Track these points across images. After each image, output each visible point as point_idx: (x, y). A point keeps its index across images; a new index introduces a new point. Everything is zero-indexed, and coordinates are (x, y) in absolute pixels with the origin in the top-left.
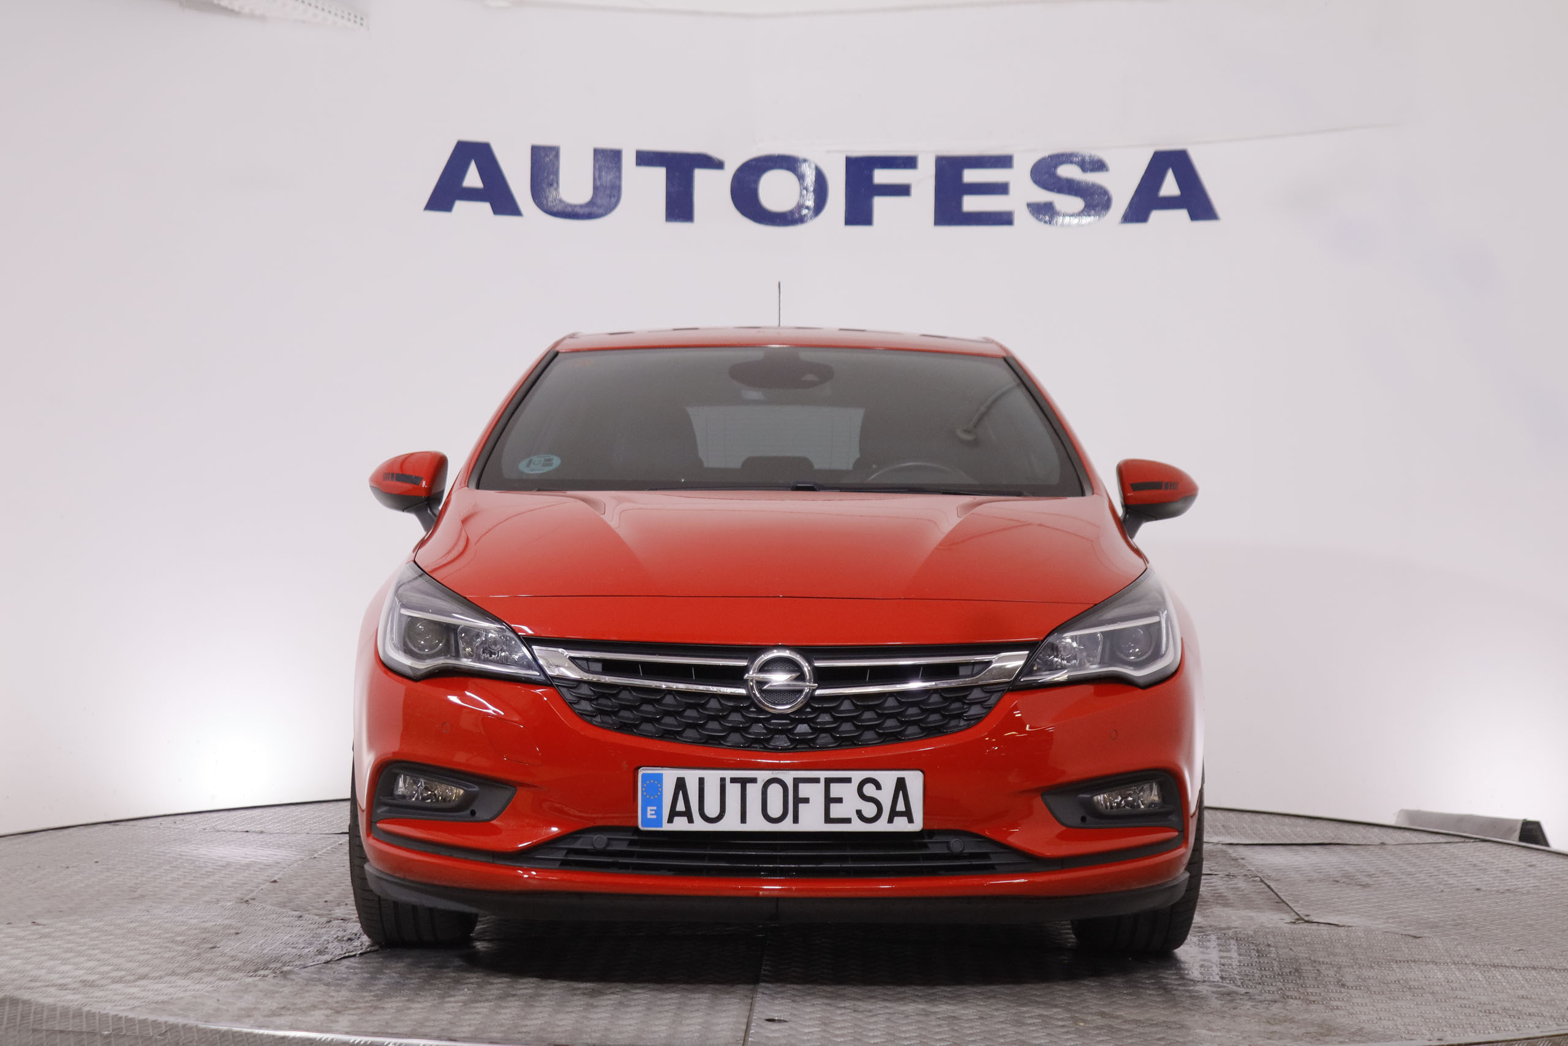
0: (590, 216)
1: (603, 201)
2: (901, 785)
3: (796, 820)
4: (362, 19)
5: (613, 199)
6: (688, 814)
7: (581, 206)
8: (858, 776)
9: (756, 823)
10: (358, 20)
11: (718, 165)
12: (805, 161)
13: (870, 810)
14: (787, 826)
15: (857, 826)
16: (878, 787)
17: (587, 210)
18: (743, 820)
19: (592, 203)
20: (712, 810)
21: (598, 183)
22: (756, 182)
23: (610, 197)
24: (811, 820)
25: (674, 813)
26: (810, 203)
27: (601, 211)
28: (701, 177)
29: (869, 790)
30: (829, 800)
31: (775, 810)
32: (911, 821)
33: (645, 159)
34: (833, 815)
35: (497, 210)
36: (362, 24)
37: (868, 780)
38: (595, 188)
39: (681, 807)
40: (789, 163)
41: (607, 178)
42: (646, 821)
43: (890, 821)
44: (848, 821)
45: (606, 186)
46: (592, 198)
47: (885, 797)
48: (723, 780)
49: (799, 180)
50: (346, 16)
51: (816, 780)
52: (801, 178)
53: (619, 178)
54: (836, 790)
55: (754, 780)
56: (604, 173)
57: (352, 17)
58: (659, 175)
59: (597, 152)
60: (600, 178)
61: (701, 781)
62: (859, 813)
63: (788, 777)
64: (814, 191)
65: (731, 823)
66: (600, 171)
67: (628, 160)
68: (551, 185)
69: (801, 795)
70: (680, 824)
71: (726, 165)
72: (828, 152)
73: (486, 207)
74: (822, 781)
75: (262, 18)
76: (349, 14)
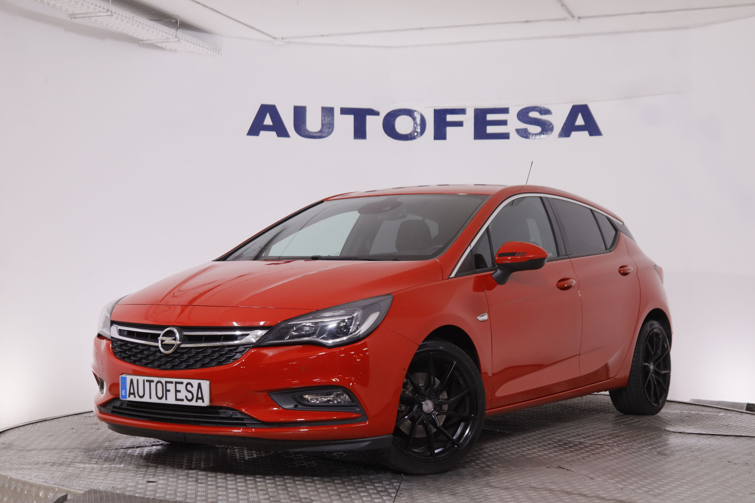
0: (320, 137)
1: (326, 130)
2: (199, 386)
3: (166, 399)
4: (219, 51)
5: (330, 129)
6: (134, 394)
7: (316, 133)
8: (186, 381)
9: (154, 400)
10: (217, 51)
11: (376, 113)
12: (416, 111)
13: (190, 396)
14: (163, 401)
15: (186, 403)
16: (192, 387)
17: (319, 134)
18: (150, 398)
19: (321, 131)
20: (141, 394)
21: (324, 122)
22: (394, 121)
23: (329, 129)
24: (171, 400)
25: (130, 394)
26: (419, 130)
27: (325, 135)
28: (369, 119)
29: (189, 387)
30: (177, 391)
31: (160, 395)
32: (203, 402)
33: (345, 111)
34: (178, 398)
35: (279, 135)
36: (219, 53)
37: (189, 384)
38: (322, 125)
39: (132, 391)
40: (409, 113)
41: (327, 120)
42: (123, 396)
43: (197, 401)
44: (182, 400)
45: (327, 124)
46: (321, 129)
47: (194, 390)
48: (144, 380)
49: (413, 120)
50: (212, 50)
51: (172, 382)
52: (414, 119)
53: (333, 120)
54: (179, 387)
55: (153, 381)
56: (326, 118)
57: (214, 50)
58: (350, 118)
59: (323, 108)
60: (324, 120)
61: (138, 380)
62: (186, 397)
63: (163, 380)
64: (420, 124)
65: (146, 399)
66: (324, 116)
67: (337, 112)
68: (303, 123)
69: (168, 388)
70: (132, 398)
71: (381, 114)
72: (426, 107)
73: (274, 134)
74: (174, 383)
75: (175, 51)
76: (213, 49)
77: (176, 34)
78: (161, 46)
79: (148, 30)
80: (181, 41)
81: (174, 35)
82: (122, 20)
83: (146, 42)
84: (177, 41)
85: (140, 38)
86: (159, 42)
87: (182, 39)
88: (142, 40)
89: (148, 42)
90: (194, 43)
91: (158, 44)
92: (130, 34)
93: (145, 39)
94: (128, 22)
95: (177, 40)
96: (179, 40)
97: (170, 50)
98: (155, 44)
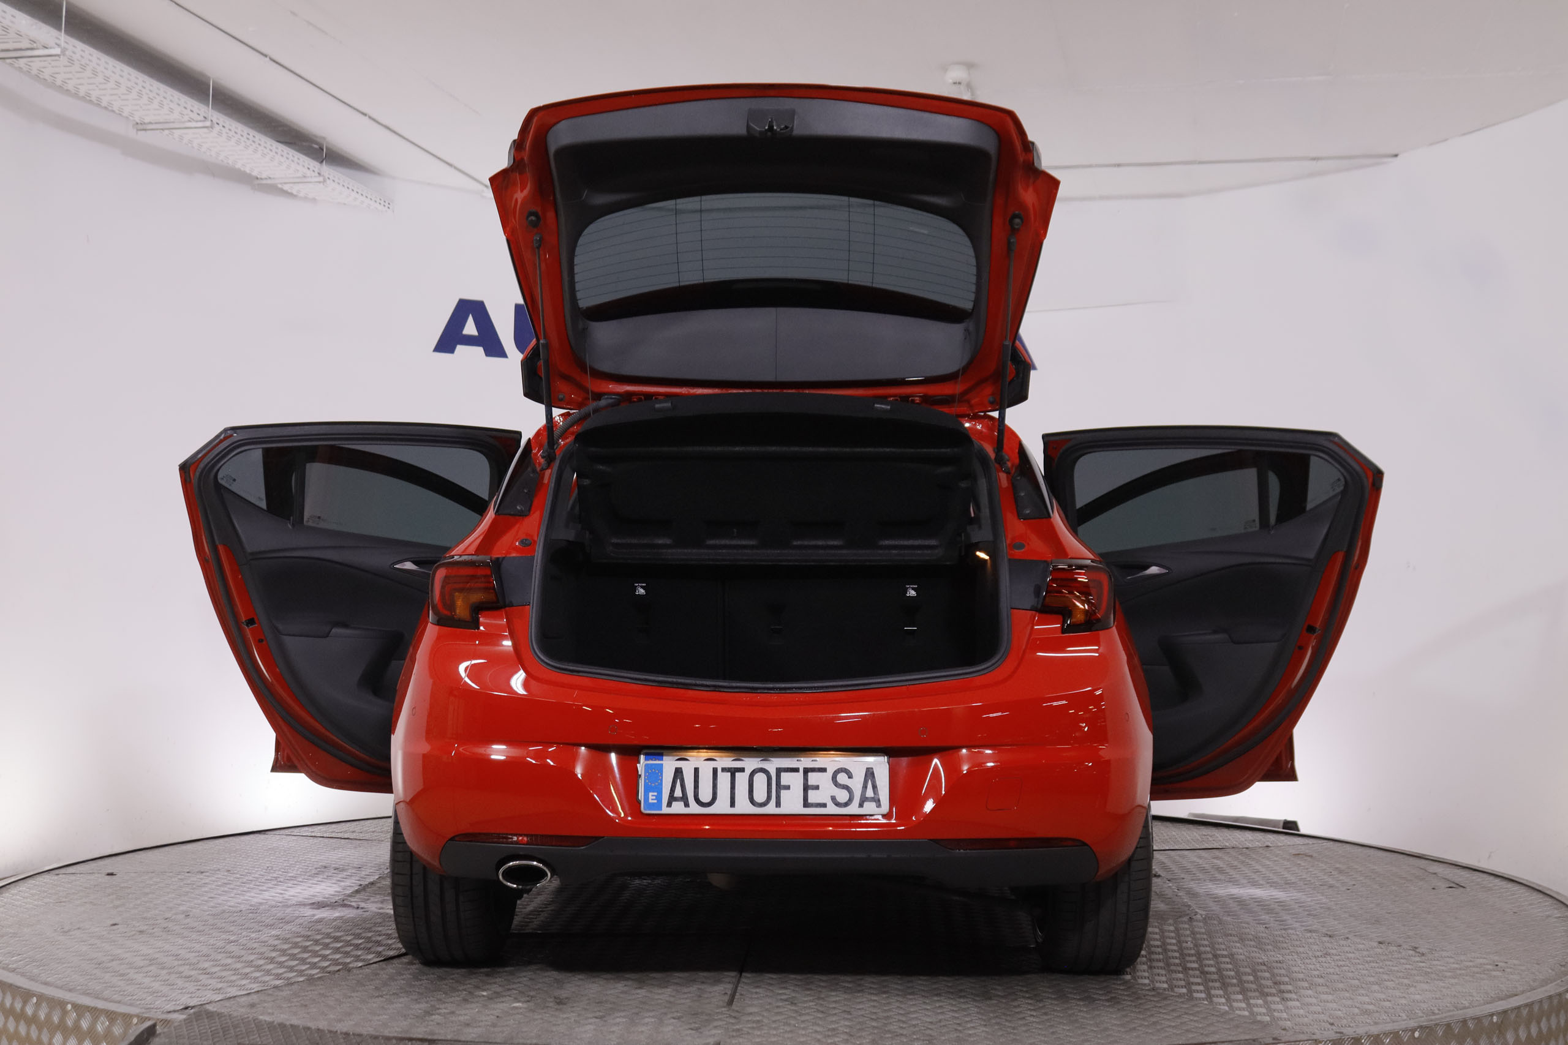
4: (389, 204)
10: (387, 205)
36: (387, 207)
50: (378, 201)
57: (382, 202)
75: (314, 200)
76: (380, 199)
77: (319, 169)
78: (289, 191)
79: (272, 159)
80: (328, 181)
81: (316, 170)
82: (229, 138)
83: (264, 182)
84: (320, 182)
85: (255, 173)
86: (285, 183)
87: (329, 178)
88: (257, 178)
89: (269, 182)
90: (348, 188)
91: (286, 187)
92: (238, 166)
93: (264, 176)
94: (238, 142)
95: (321, 179)
96: (324, 181)
97: (305, 199)
98: (280, 186)
